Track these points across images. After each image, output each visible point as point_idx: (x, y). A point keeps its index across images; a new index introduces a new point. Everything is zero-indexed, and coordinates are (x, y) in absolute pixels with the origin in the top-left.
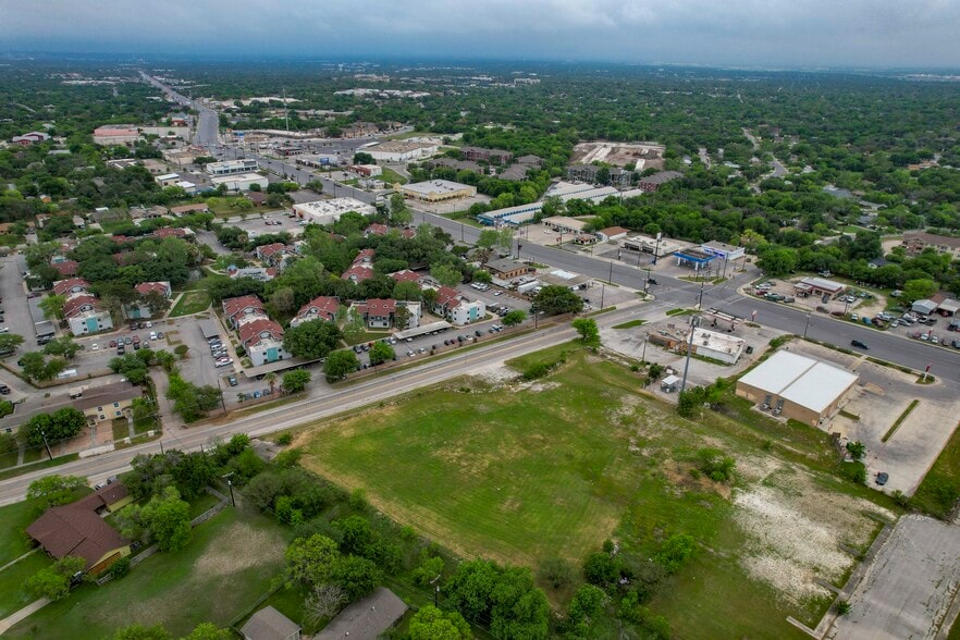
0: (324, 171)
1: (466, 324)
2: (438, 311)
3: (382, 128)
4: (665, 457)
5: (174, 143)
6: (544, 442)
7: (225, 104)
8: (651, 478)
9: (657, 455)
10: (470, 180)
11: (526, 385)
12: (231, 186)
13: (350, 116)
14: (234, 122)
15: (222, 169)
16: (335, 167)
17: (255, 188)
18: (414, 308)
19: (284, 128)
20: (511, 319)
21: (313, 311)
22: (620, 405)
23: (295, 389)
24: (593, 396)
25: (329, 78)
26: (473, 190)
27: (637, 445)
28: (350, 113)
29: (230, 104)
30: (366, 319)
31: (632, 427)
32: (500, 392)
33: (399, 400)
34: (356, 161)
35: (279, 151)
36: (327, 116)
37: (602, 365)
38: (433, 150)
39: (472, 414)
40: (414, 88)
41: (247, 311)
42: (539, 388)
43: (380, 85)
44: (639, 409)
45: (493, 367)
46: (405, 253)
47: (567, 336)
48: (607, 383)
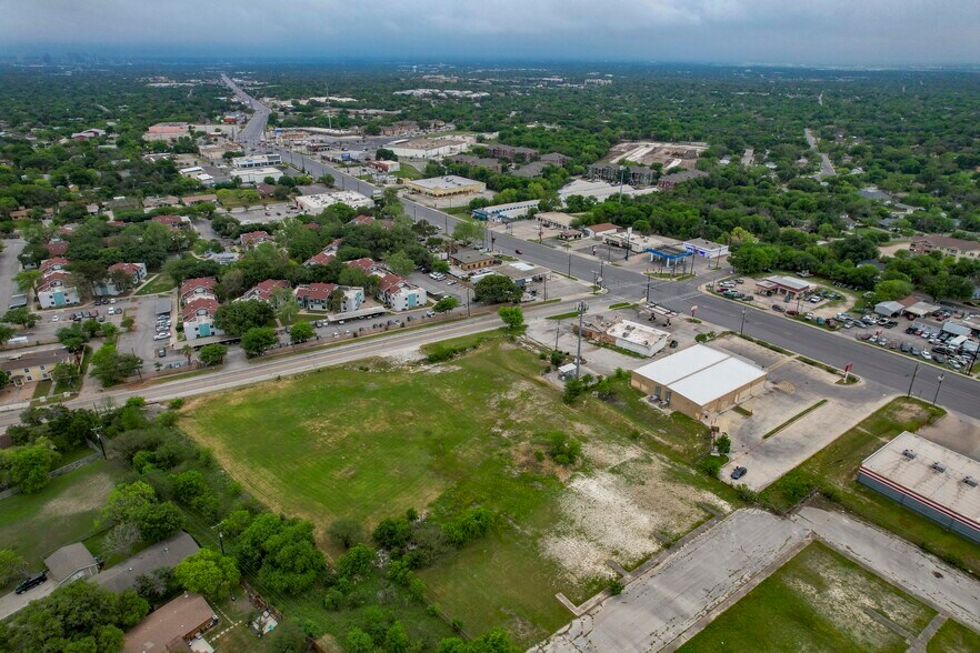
0: (344, 166)
1: (404, 310)
2: (381, 298)
3: (423, 126)
4: (525, 439)
5: (216, 140)
6: (411, 419)
7: (283, 103)
8: (496, 457)
9: (516, 437)
11: (426, 367)
12: (245, 179)
13: (398, 115)
14: (281, 120)
15: (246, 163)
16: (357, 163)
17: (269, 181)
18: (352, 294)
19: (327, 126)
20: (444, 306)
21: (257, 292)
22: (507, 389)
23: (213, 360)
24: (486, 381)
25: (397, 79)
26: (481, 186)
27: (502, 427)
28: (400, 112)
29: (288, 104)
30: (306, 302)
31: (506, 411)
32: (398, 372)
33: (296, 376)
34: (378, 158)
35: (309, 148)
36: (376, 115)
37: (511, 353)
38: (464, 148)
39: (359, 391)
41: (198, 290)
42: (438, 371)
43: (443, 86)
44: (525, 395)
45: (405, 351)
46: (372, 242)
47: (493, 325)
48: (507, 369)
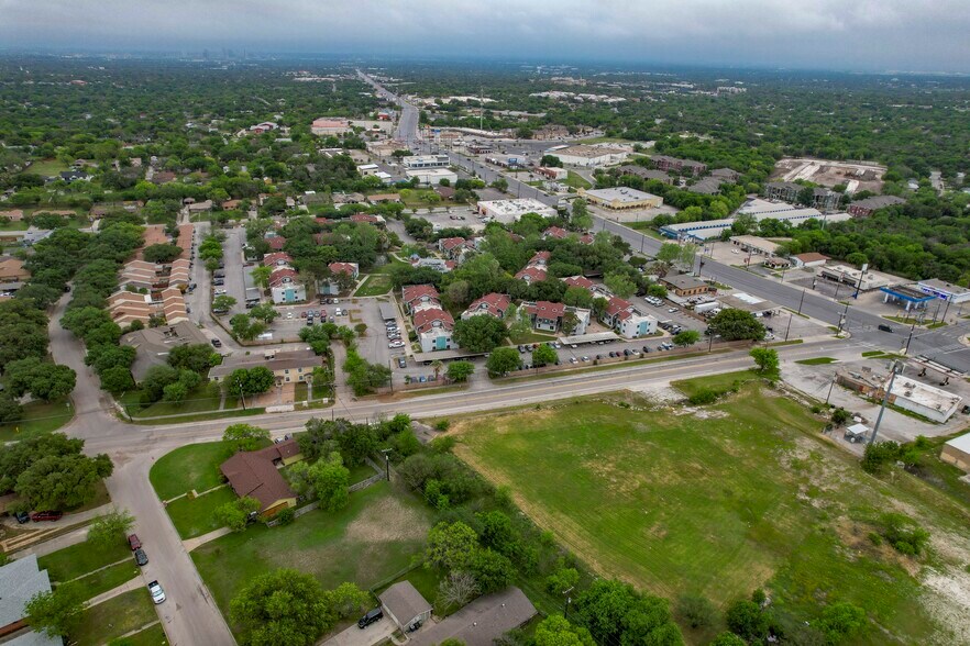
0: (511, 171)
1: (635, 337)
2: (606, 321)
3: (573, 132)
4: (839, 513)
5: (377, 136)
6: (702, 472)
7: (427, 101)
8: (818, 533)
9: (830, 509)
10: (657, 190)
11: (690, 410)
12: (423, 179)
13: (543, 118)
14: (432, 119)
15: (417, 162)
16: (522, 168)
17: (444, 183)
18: (582, 315)
19: (478, 127)
20: (683, 339)
21: (484, 306)
22: (793, 447)
23: (458, 379)
24: (764, 433)
25: (527, 80)
26: (659, 200)
27: (807, 494)
28: (542, 115)
29: (431, 101)
30: (534, 320)
31: (803, 473)
32: (662, 413)
33: (556, 405)
34: (542, 164)
35: (470, 149)
36: (520, 117)
37: (778, 401)
38: (622, 157)
39: (628, 431)
40: (610, 92)
41: (423, 299)
42: (704, 415)
43: (576, 89)
44: (816, 456)
45: (657, 386)
46: (581, 259)
47: (742, 364)
48: (781, 421)
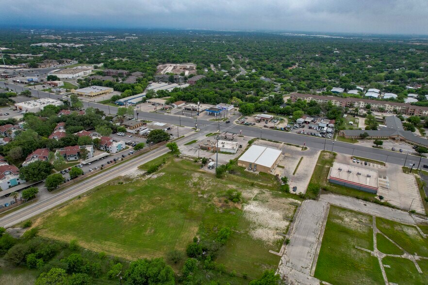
0: (31, 85)
1: (117, 152)
2: (102, 148)
3: (61, 62)
4: (214, 196)
6: (161, 200)
8: (209, 207)
9: (210, 196)
10: (109, 85)
11: (149, 176)
13: (42, 57)
16: (36, 83)
18: (89, 148)
20: (138, 147)
21: (35, 157)
22: (192, 178)
23: (30, 197)
24: (180, 176)
25: (26, 37)
26: (112, 89)
27: (202, 194)
28: (41, 55)
30: (65, 157)
31: (198, 186)
32: (138, 181)
33: (88, 193)
34: (48, 80)
36: (28, 57)
37: (182, 162)
38: (89, 72)
39: (125, 194)
40: (75, 42)
42: (155, 176)
44: (200, 178)
45: (132, 170)
46: (81, 122)
47: (164, 151)
48: (185, 169)
